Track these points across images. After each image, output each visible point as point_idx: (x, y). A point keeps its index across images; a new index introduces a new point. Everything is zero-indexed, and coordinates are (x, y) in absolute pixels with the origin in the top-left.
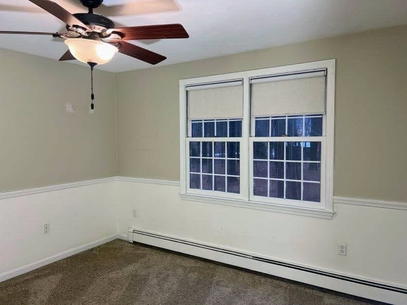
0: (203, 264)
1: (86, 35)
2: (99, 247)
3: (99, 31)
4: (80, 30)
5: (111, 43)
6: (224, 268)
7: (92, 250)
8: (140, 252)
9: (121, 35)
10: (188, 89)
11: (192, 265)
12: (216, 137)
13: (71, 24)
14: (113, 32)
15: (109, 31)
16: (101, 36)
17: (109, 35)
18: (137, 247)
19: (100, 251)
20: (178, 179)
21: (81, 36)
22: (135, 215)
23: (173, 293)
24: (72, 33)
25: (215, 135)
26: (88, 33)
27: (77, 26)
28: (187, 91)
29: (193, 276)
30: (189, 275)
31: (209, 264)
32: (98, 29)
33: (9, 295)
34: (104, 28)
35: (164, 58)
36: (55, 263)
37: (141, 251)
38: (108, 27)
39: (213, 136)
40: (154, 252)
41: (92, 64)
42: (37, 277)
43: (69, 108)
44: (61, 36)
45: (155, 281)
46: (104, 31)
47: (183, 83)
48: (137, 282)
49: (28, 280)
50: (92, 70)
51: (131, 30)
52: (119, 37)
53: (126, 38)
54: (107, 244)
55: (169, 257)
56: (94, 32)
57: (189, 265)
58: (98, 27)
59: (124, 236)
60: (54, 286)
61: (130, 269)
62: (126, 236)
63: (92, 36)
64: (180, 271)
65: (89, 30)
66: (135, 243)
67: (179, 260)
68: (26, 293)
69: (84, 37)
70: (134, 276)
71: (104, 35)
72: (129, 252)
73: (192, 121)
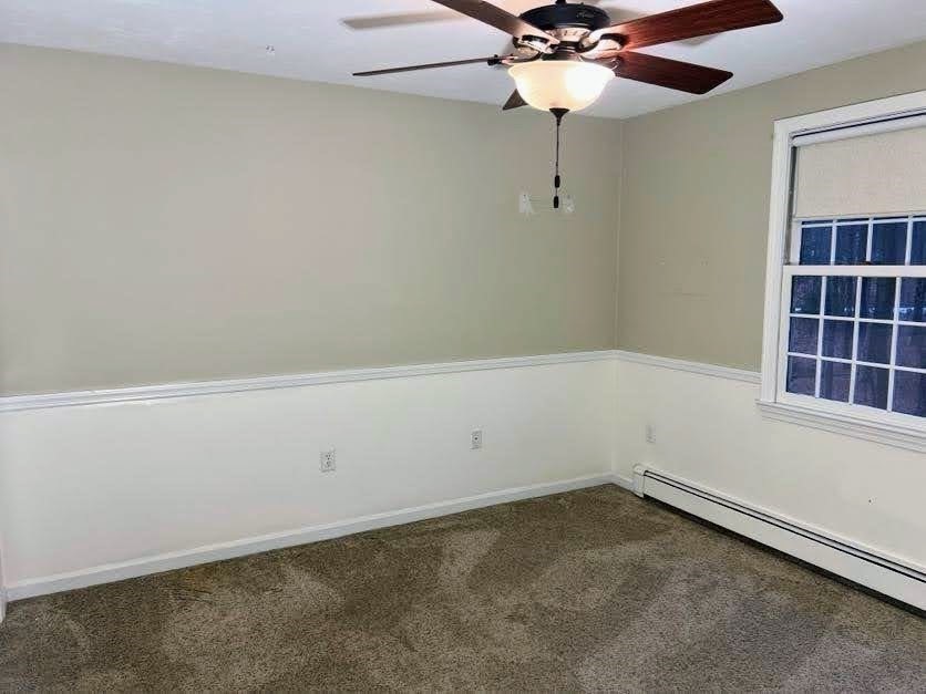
0: (809, 578)
1: (550, 51)
2: (572, 493)
3: (576, 39)
4: (538, 45)
5: (600, 60)
6: (863, 598)
7: (557, 497)
8: (657, 519)
9: (621, 39)
10: (797, 142)
11: (778, 573)
12: (869, 264)
13: (520, 36)
14: (605, 37)
15: (596, 35)
16: (579, 47)
17: (595, 44)
18: (652, 508)
19: (573, 503)
20: (757, 366)
21: (539, 56)
22: (650, 439)
23: (721, 624)
24: (523, 51)
25: (868, 259)
26: (552, 46)
27: (529, 38)
28: (794, 149)
29: (779, 599)
30: (768, 595)
31: (823, 581)
32: (573, 34)
33: (410, 549)
34: (585, 30)
35: (725, 76)
36: (490, 508)
37: (659, 518)
38: (593, 28)
39: (863, 262)
40: (688, 525)
41: (559, 113)
42: (458, 528)
43: (525, 206)
44: (503, 61)
45: (682, 589)
46: (585, 36)
47: (783, 130)
48: (643, 583)
49: (443, 530)
50: (558, 125)
51: (643, 25)
52: (617, 45)
53: (631, 44)
54: (588, 490)
55: (724, 544)
56: (565, 44)
57: (770, 572)
58: (571, 30)
59: (626, 481)
60: (484, 552)
61: (631, 550)
62: (631, 481)
63: (560, 52)
64: (746, 582)
65: (554, 41)
66: (647, 498)
67: (746, 556)
68: (437, 553)
69: (547, 57)
70: (638, 568)
71: (585, 44)
72: (634, 515)
73: (803, 223)
